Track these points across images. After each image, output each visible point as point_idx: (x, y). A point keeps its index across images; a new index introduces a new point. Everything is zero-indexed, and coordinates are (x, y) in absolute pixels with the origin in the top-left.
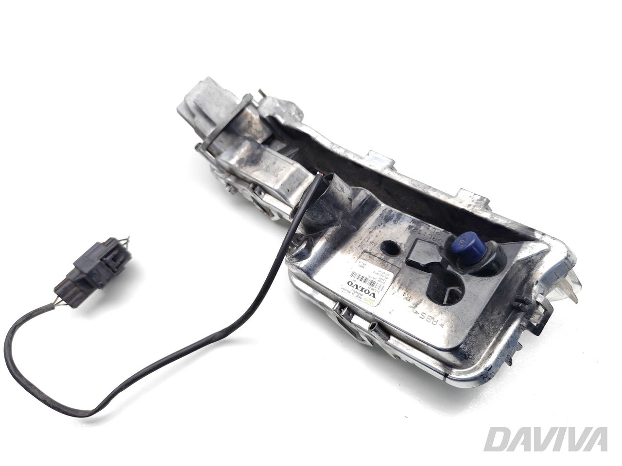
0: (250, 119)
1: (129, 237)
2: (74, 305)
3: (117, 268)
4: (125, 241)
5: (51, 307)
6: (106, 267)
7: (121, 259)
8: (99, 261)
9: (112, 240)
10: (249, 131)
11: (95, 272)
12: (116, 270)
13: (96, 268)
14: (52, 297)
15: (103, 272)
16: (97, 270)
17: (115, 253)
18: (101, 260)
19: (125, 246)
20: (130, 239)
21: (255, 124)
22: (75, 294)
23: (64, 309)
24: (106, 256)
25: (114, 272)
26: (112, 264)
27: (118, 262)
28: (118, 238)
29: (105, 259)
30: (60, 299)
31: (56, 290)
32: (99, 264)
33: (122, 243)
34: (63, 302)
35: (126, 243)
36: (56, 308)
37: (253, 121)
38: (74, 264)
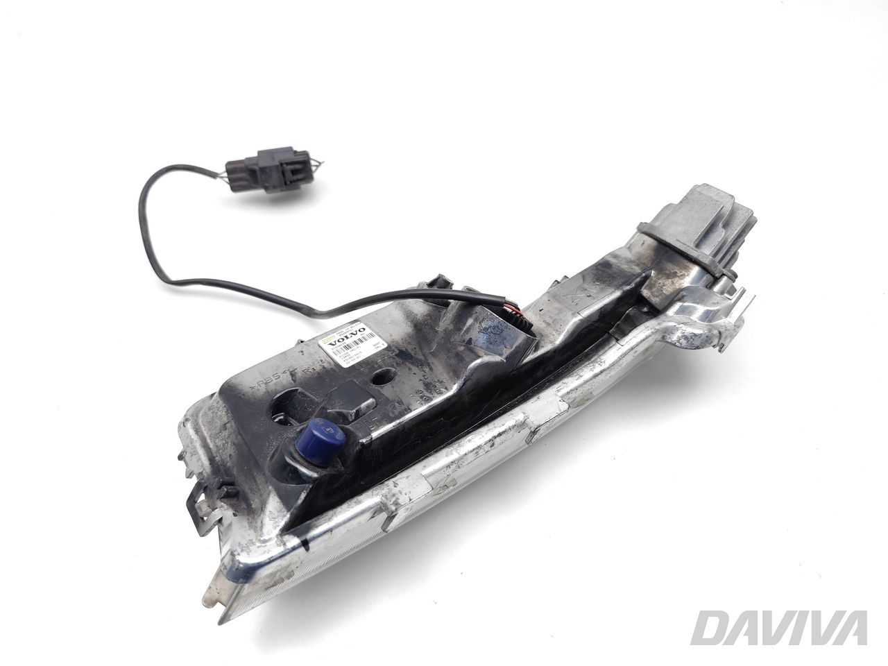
0: (679, 274)
1: (323, 162)
2: (234, 189)
3: (291, 182)
4: (317, 164)
5: (213, 175)
6: (281, 174)
7: (300, 176)
8: (278, 164)
9: (305, 154)
10: (660, 276)
11: (268, 171)
12: (288, 183)
13: (270, 168)
14: (221, 169)
15: (275, 177)
16: (270, 170)
17: (298, 166)
18: (281, 164)
19: (314, 168)
20: (322, 165)
21: (673, 283)
22: (241, 179)
23: (223, 186)
24: (288, 164)
25: (286, 183)
26: (289, 175)
27: (295, 178)
28: (312, 156)
29: (285, 166)
30: (226, 175)
31: (229, 164)
32: (277, 166)
33: (313, 163)
34: (227, 180)
35: (317, 166)
36: (218, 179)
37: (677, 279)
38: (259, 152)
